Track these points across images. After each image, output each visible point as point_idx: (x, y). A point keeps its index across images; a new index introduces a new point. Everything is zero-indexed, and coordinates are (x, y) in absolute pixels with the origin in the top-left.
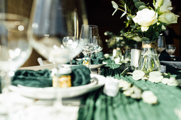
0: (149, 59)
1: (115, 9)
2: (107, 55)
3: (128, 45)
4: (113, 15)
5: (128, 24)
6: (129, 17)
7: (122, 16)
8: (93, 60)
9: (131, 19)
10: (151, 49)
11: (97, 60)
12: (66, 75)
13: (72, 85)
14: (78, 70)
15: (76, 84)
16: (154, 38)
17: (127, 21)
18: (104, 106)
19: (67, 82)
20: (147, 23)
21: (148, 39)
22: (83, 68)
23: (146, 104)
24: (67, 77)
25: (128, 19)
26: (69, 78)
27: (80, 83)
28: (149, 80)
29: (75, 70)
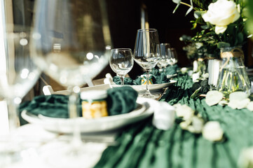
0: (231, 74)
1: (177, 4)
2: (184, 70)
3: (211, 53)
4: (174, 12)
5: (195, 25)
6: (197, 14)
7: (187, 13)
8: (155, 77)
9: (200, 16)
10: (234, 59)
11: (162, 77)
12: (99, 101)
13: (109, 114)
14: (118, 93)
15: (113, 113)
16: (237, 42)
17: (194, 19)
18: (143, 144)
19: (101, 109)
20: (223, 21)
21: (228, 44)
22: (125, 90)
23: (206, 141)
24: (101, 103)
25: (196, 16)
26: (104, 105)
27: (119, 111)
28: (230, 104)
29: (113, 93)
